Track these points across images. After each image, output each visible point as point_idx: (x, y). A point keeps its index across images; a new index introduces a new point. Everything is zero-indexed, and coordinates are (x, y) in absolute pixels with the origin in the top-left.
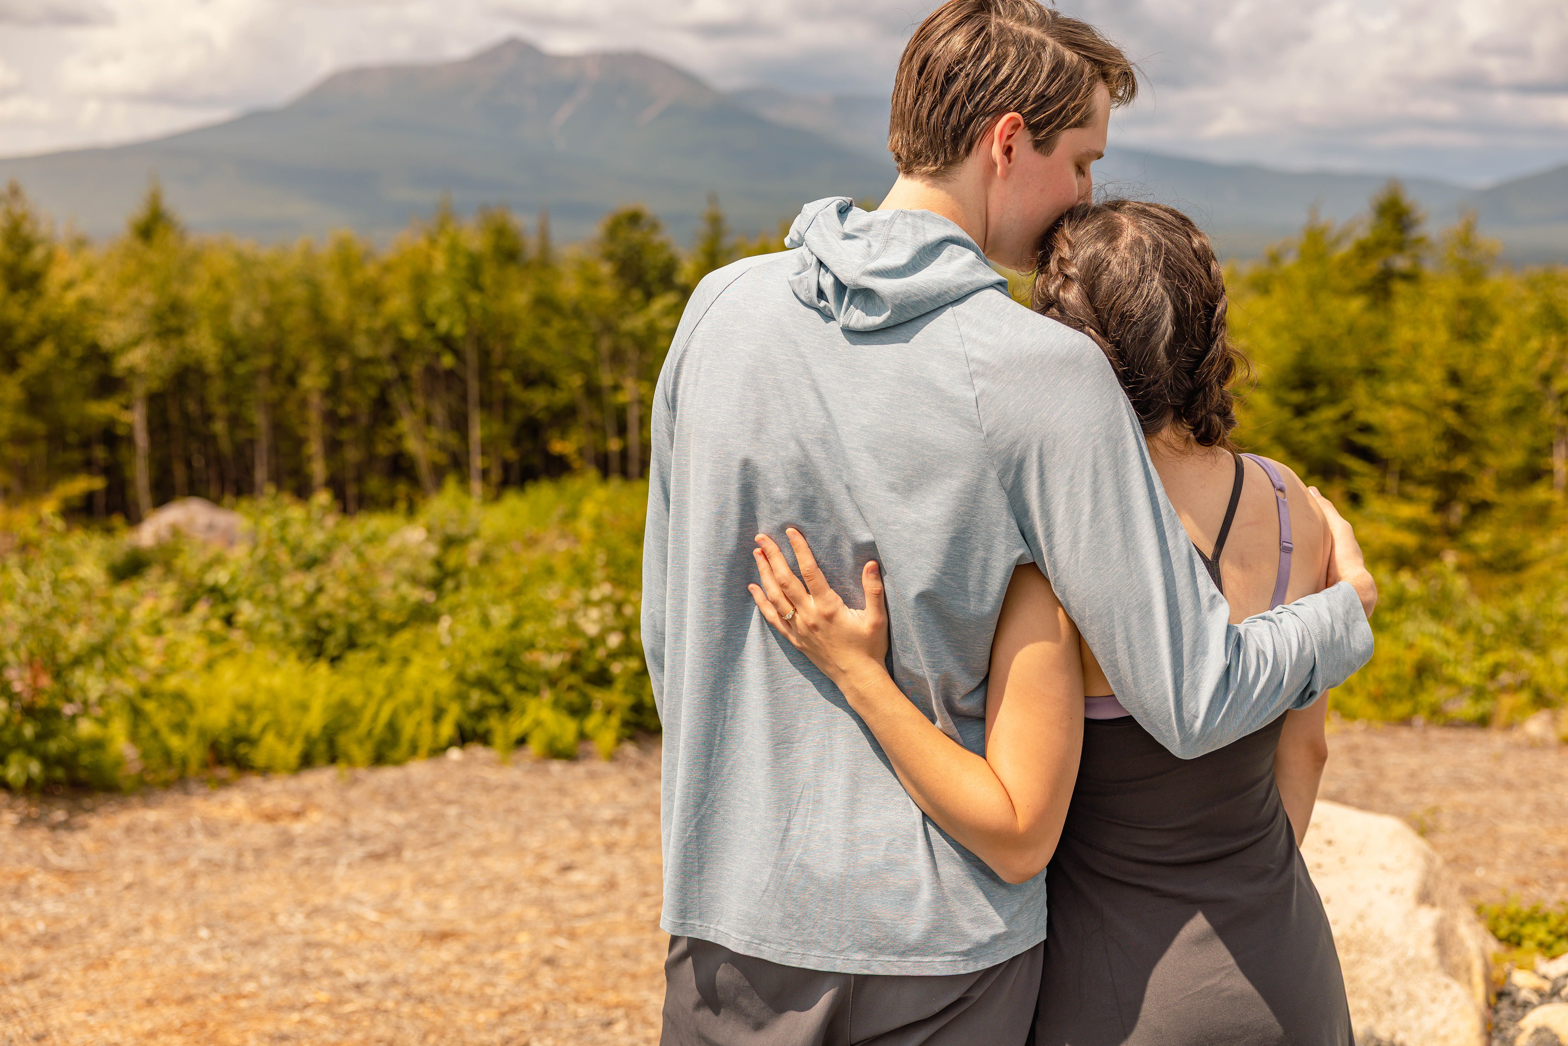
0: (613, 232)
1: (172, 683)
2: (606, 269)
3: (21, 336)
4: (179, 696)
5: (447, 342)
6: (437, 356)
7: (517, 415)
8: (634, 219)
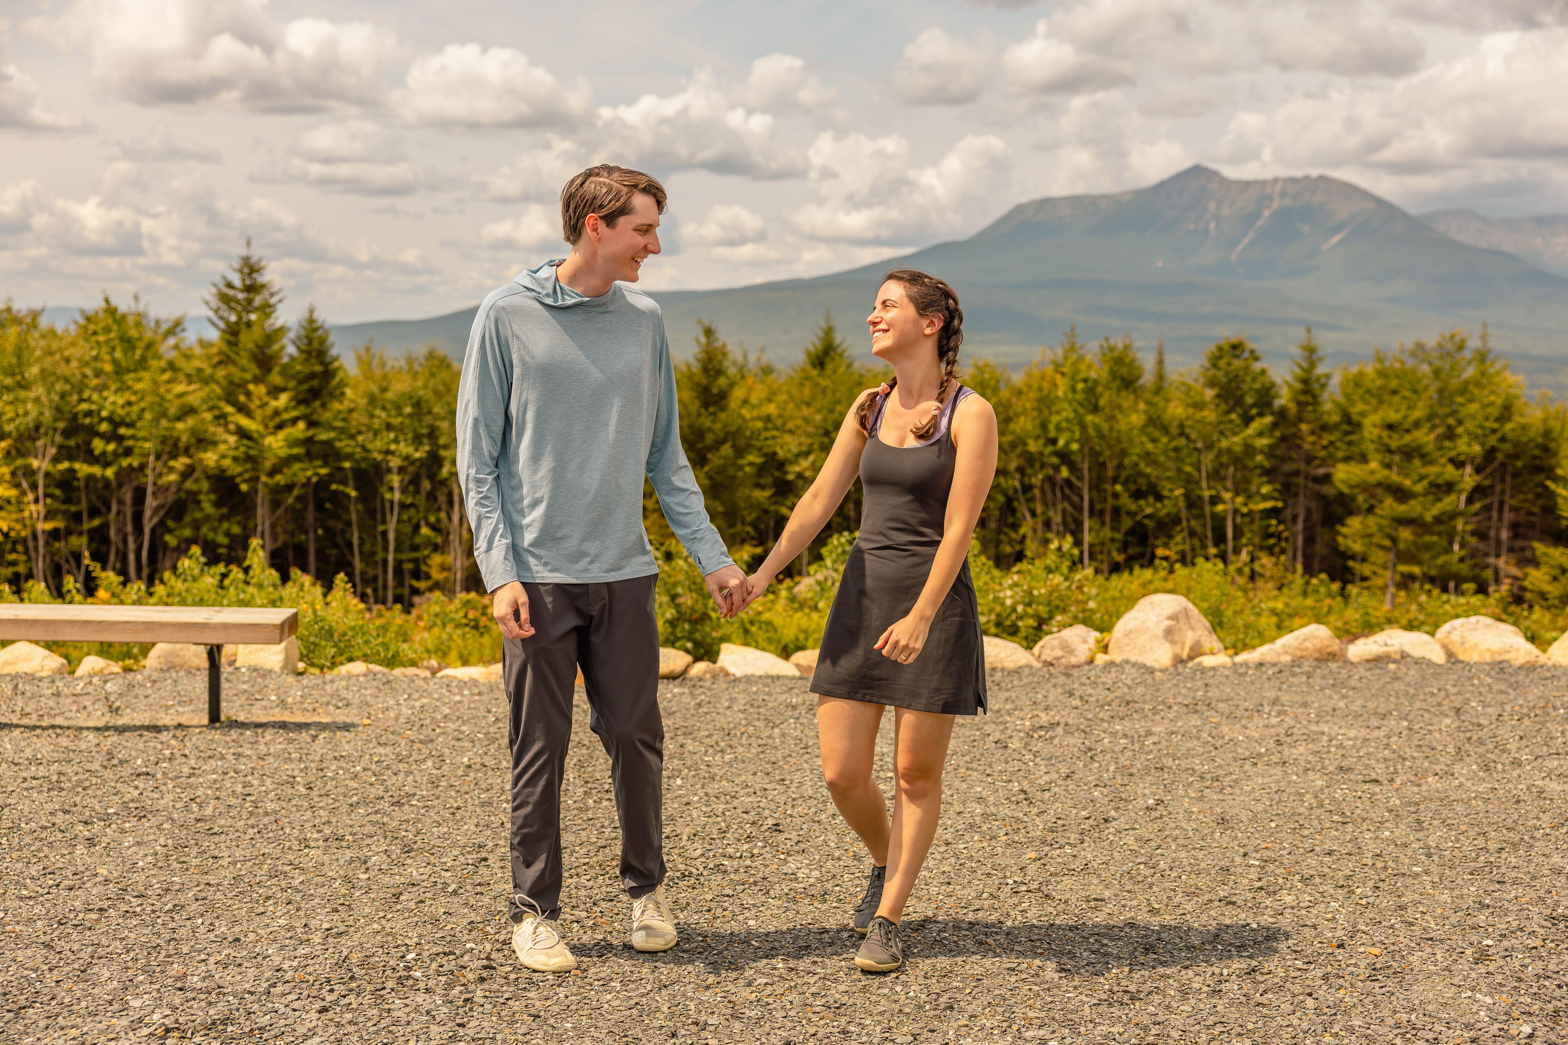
0: (1215, 361)
1: (766, 616)
2: (1210, 393)
3: (709, 438)
4: (769, 623)
5: (1065, 457)
6: (1057, 469)
7: (1127, 523)
8: (1236, 348)
